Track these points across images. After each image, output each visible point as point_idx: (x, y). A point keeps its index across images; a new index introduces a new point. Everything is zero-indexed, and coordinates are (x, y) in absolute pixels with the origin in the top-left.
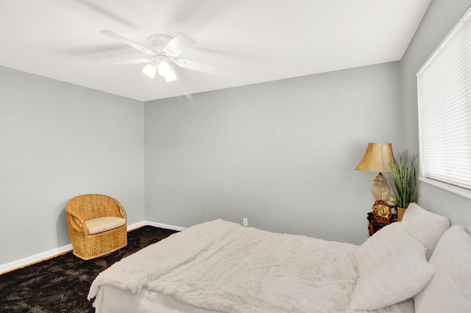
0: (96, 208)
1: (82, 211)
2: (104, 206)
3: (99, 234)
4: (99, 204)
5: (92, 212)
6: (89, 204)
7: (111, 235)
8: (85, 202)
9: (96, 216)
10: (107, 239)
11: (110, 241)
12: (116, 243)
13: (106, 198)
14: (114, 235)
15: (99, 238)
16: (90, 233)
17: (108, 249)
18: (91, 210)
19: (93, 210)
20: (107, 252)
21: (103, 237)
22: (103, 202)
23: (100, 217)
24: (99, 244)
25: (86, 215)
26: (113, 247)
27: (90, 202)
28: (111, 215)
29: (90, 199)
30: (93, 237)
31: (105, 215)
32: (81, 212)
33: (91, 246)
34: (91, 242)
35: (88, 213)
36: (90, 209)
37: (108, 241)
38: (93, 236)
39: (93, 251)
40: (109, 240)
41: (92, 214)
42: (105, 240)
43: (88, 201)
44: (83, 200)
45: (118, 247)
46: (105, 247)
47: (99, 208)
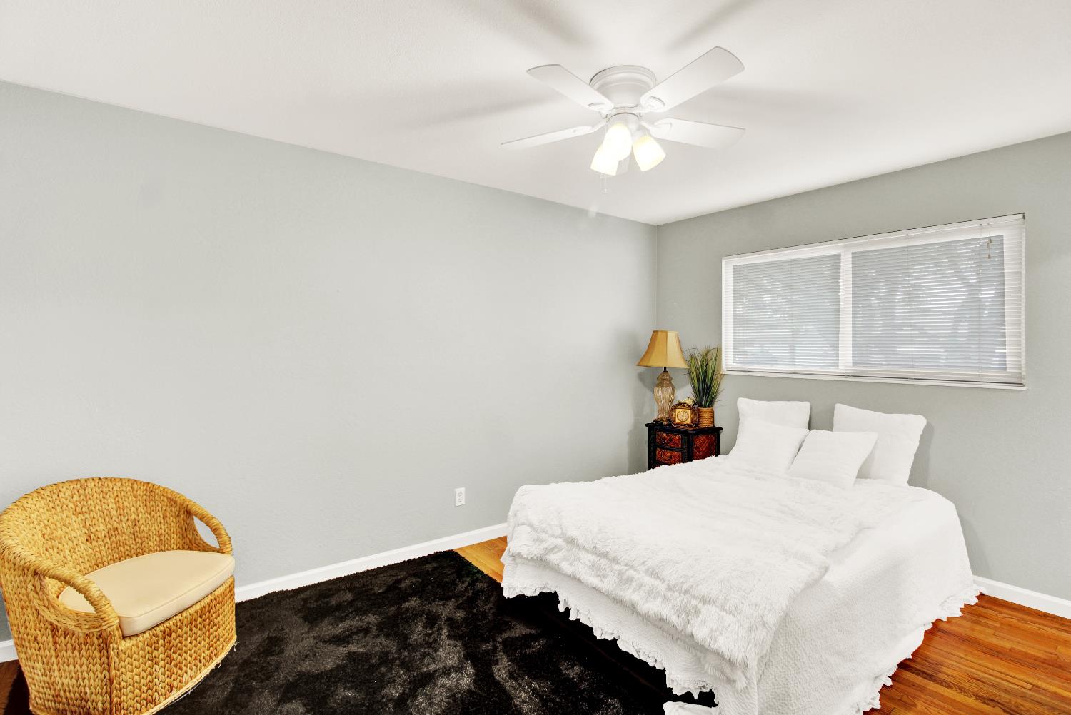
0: (102, 527)
1: (53, 548)
2: (133, 517)
3: (161, 628)
4: (113, 512)
5: (89, 544)
6: (74, 518)
7: (200, 620)
8: (59, 509)
9: (105, 559)
10: (186, 639)
11: (194, 642)
12: (212, 646)
13: (135, 486)
14: (205, 620)
15: (161, 642)
16: (127, 633)
17: (189, 671)
18: (85, 536)
19: (92, 536)
20: (187, 683)
21: (174, 635)
22: (126, 504)
23: (120, 560)
24: (162, 663)
25: (69, 558)
26: (203, 661)
27: (79, 510)
28: (162, 546)
29: (76, 497)
30: (141, 644)
31: (140, 551)
32: (51, 550)
33: (137, 678)
34: (135, 663)
35: (73, 550)
36: (80, 534)
37: (189, 646)
38: (140, 638)
39: (144, 695)
40: (191, 643)
41: (90, 551)
42: (179, 645)
43: (71, 505)
44: (51, 505)
45: (216, 655)
46: (180, 669)
47: (115, 525)
